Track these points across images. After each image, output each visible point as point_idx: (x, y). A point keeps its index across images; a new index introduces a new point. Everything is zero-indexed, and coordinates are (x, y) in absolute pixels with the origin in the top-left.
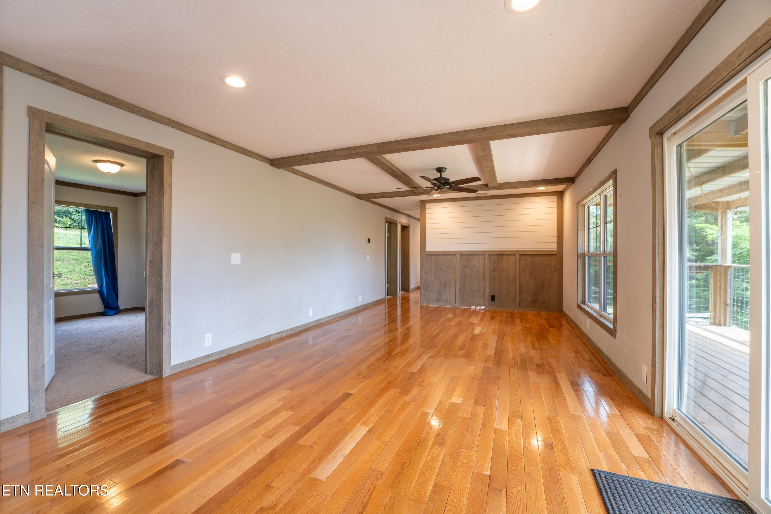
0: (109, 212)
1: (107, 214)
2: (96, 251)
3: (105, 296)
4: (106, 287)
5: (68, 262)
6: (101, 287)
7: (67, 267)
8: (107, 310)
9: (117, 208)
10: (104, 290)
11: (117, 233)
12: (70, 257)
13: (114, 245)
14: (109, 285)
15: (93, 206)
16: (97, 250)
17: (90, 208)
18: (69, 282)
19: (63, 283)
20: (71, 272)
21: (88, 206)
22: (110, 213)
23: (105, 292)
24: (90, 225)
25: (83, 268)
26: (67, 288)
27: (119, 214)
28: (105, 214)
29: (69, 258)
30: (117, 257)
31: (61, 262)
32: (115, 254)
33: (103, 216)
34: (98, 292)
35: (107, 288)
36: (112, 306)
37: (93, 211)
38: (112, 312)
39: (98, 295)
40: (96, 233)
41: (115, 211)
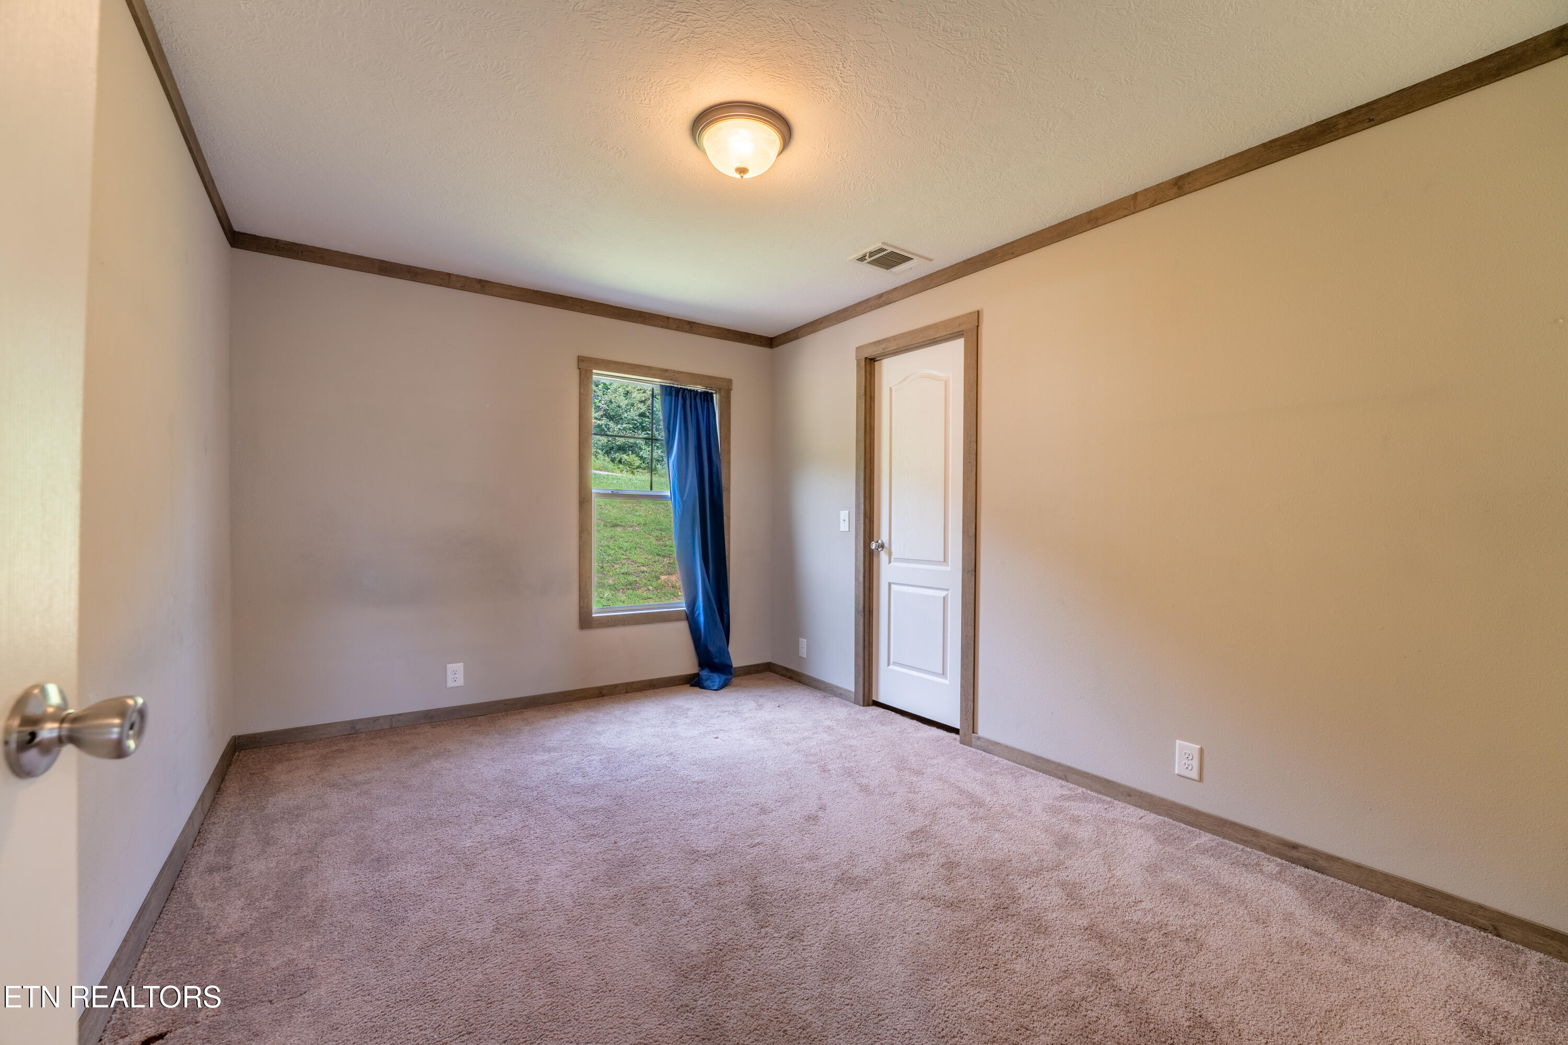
0: (712, 394)
1: (707, 397)
2: (683, 502)
3: (700, 630)
4: (703, 606)
5: (631, 529)
6: (692, 605)
7: (630, 538)
8: (705, 673)
9: (730, 381)
10: (699, 614)
11: (729, 452)
12: (635, 519)
13: (723, 485)
14: (709, 598)
15: (677, 375)
16: (685, 498)
17: (671, 380)
18: (631, 569)
19: (622, 571)
20: (635, 548)
21: (667, 374)
22: (714, 395)
23: (702, 619)
24: (671, 430)
25: (653, 540)
26: (628, 580)
27: (734, 395)
28: (703, 396)
29: (633, 522)
30: (729, 518)
31: (622, 528)
32: (725, 511)
33: (698, 400)
34: (685, 617)
35: (704, 609)
36: (717, 661)
37: (678, 390)
38: (717, 679)
39: (683, 626)
40: (684, 450)
41: (726, 387)
